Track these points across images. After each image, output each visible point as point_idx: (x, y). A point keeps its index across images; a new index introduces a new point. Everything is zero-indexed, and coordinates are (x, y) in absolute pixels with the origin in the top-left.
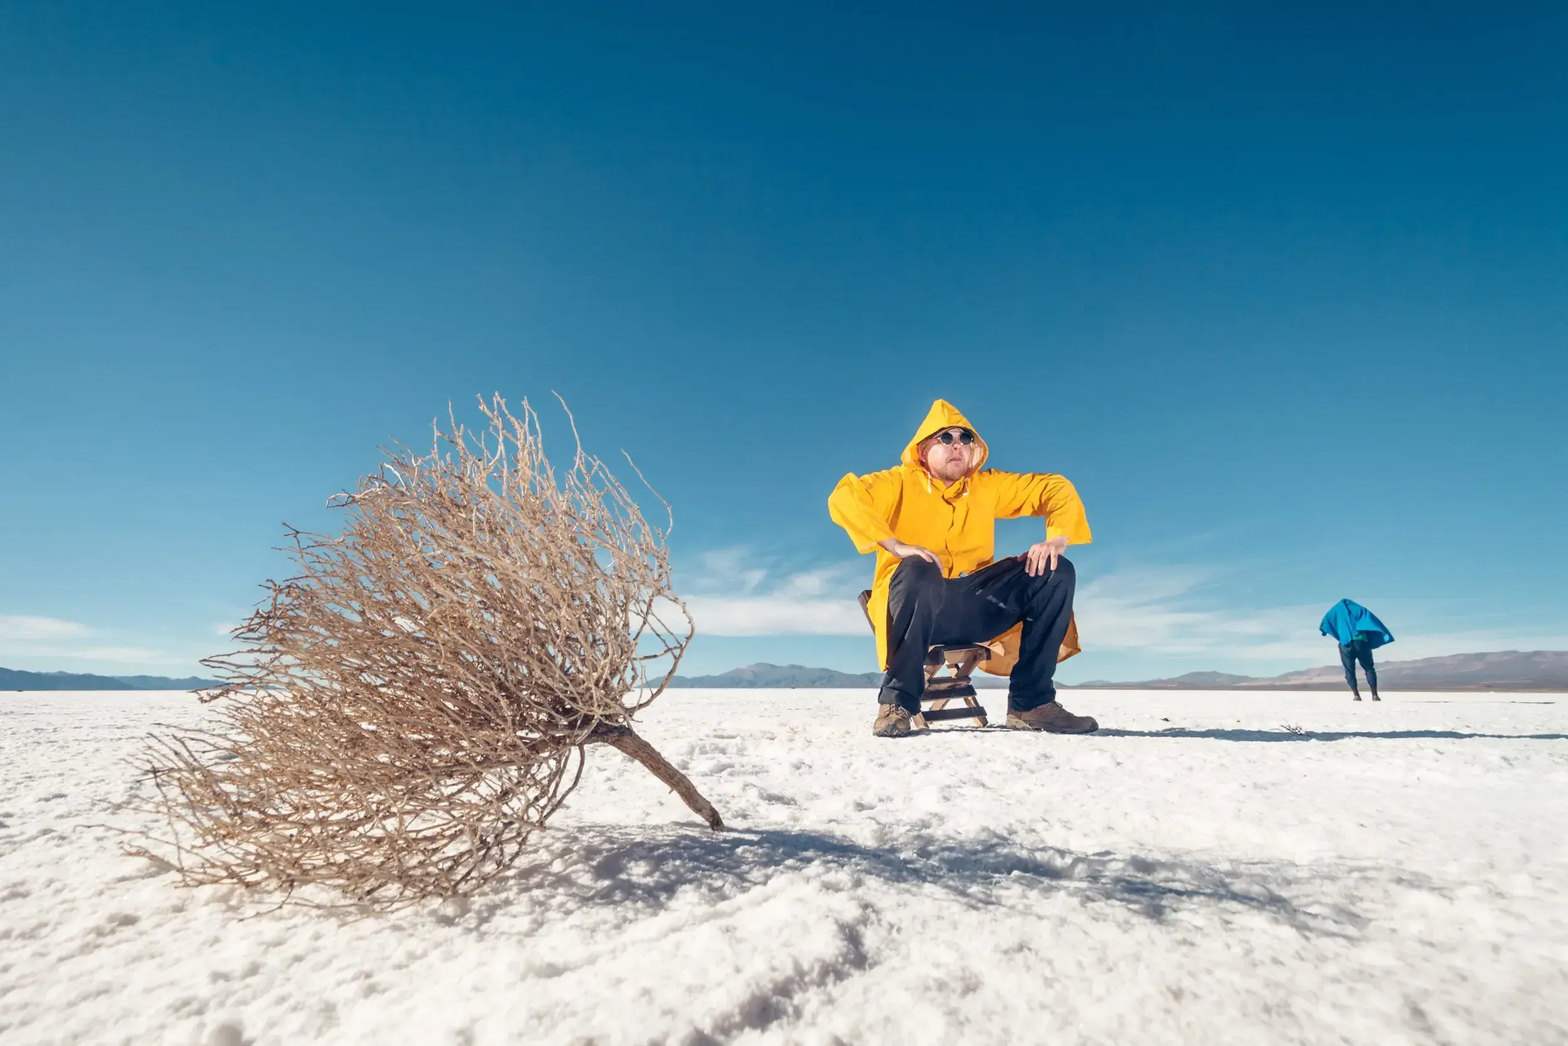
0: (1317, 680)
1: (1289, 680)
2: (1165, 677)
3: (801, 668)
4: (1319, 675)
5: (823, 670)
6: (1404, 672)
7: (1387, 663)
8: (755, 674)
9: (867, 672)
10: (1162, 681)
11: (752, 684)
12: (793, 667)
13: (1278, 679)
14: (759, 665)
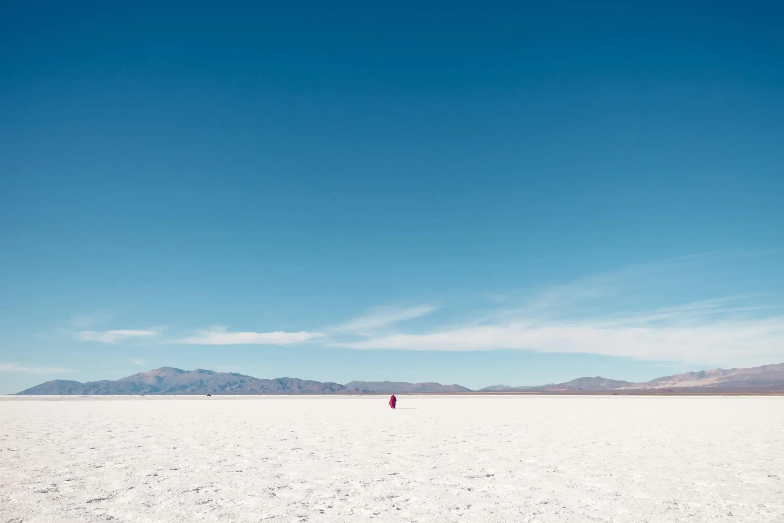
0: (679, 385)
1: (658, 385)
2: (557, 382)
3: (210, 372)
4: (681, 380)
5: (234, 375)
6: (747, 378)
7: (734, 370)
8: (160, 379)
9: (281, 377)
10: (554, 386)
11: (154, 390)
12: (201, 371)
13: (649, 383)
14: (164, 369)
